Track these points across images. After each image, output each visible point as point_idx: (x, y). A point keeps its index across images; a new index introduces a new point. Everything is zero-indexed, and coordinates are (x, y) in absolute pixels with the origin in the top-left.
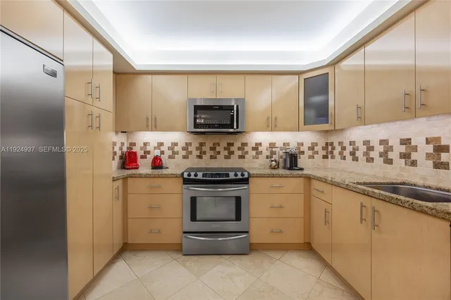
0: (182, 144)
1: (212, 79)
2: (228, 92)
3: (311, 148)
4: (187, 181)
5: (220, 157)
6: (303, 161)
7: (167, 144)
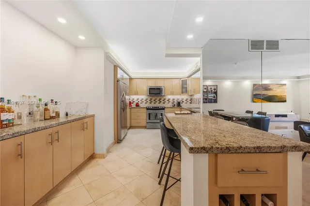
0: (145, 99)
1: (155, 80)
2: (159, 84)
3: (186, 100)
4: (148, 109)
5: (157, 103)
6: (183, 105)
7: (140, 99)
